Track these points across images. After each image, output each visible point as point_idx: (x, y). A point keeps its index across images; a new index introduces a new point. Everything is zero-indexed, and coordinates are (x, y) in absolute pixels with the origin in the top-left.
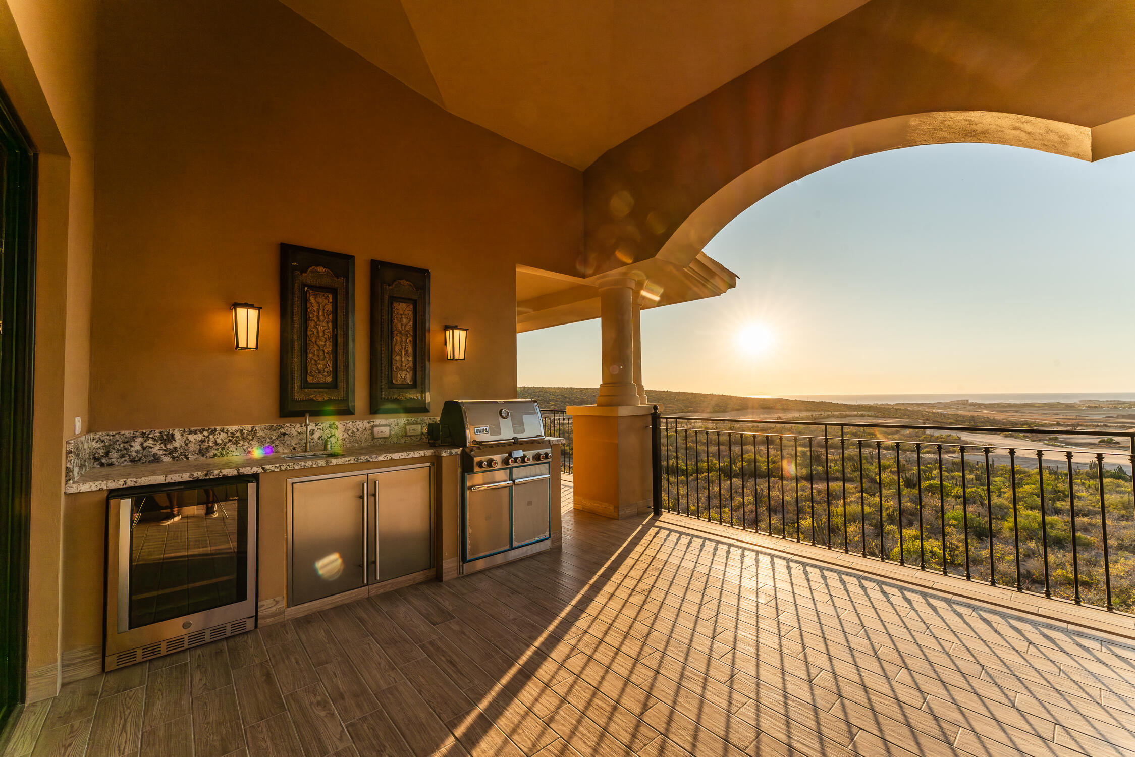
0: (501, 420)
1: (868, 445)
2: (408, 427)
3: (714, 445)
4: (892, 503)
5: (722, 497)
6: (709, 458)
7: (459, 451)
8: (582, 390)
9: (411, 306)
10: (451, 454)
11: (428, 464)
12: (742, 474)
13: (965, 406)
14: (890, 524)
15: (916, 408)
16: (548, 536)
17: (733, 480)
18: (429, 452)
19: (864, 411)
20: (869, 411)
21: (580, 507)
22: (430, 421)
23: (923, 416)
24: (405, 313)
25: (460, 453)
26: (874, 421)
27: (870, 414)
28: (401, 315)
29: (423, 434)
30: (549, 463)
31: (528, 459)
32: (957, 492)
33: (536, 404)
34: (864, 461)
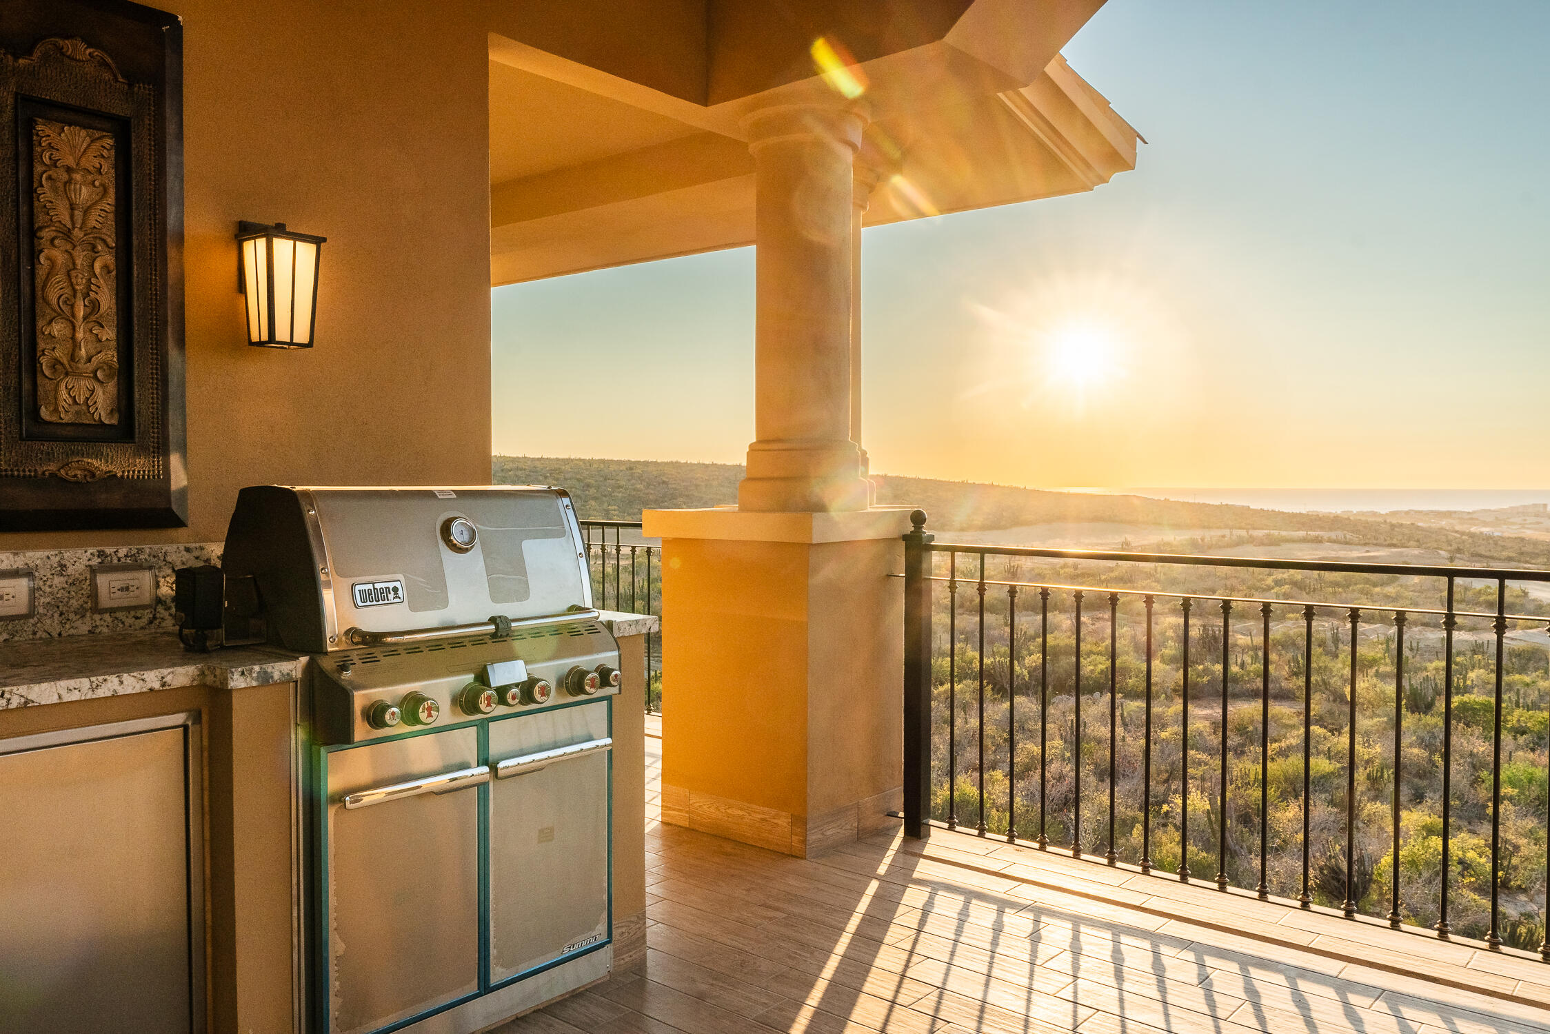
0: (447, 554)
1: (1329, 612)
2: (103, 580)
3: (970, 611)
4: (1378, 749)
5: (988, 742)
6: (958, 646)
7: (295, 667)
8: (631, 466)
9: (108, 142)
10: (265, 679)
11: (179, 718)
12: (1043, 685)
13: (1539, 520)
14: (1375, 799)
15: (1435, 524)
16: (604, 939)
17: (1018, 699)
18: (181, 675)
19: (1322, 528)
20: (1331, 530)
21: (682, 819)
22: (186, 555)
23: (1449, 543)
24: (84, 163)
25: (297, 674)
26: (1342, 554)
27: (1333, 535)
28: (69, 170)
29: (159, 601)
30: (609, 698)
31: (545, 692)
32: (1519, 720)
33: (566, 501)
34: (1316, 650)
